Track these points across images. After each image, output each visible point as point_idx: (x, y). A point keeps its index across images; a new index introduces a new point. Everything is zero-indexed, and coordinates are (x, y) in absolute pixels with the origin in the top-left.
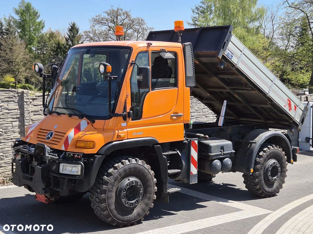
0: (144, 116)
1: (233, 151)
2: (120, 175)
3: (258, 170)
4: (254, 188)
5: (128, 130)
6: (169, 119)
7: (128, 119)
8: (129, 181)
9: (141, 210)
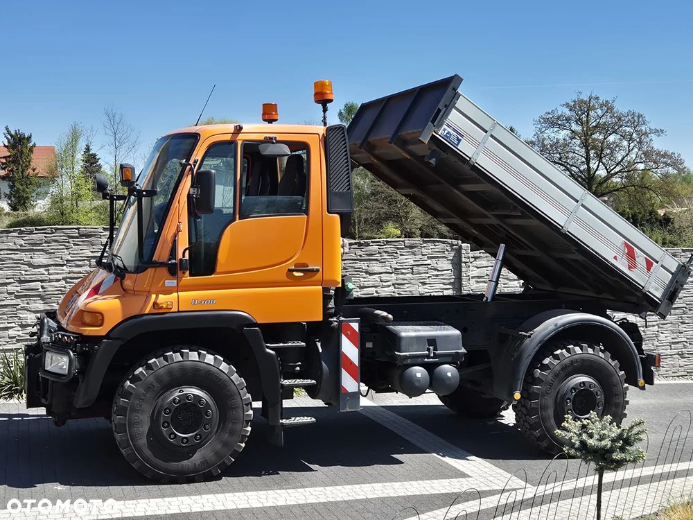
0: (219, 268)
1: (463, 350)
2: (158, 379)
3: (536, 396)
5: (181, 294)
6: (283, 277)
7: (180, 273)
8: (181, 394)
9: (212, 455)
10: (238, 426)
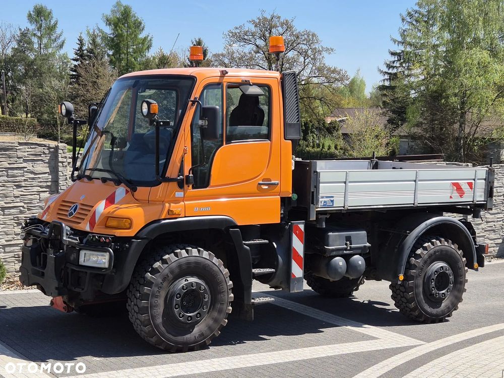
0: (212, 182)
1: (368, 244)
2: (172, 272)
3: (412, 278)
4: (407, 307)
5: (186, 203)
6: (254, 189)
7: (186, 186)
8: (187, 282)
9: (206, 328)
10: (225, 306)
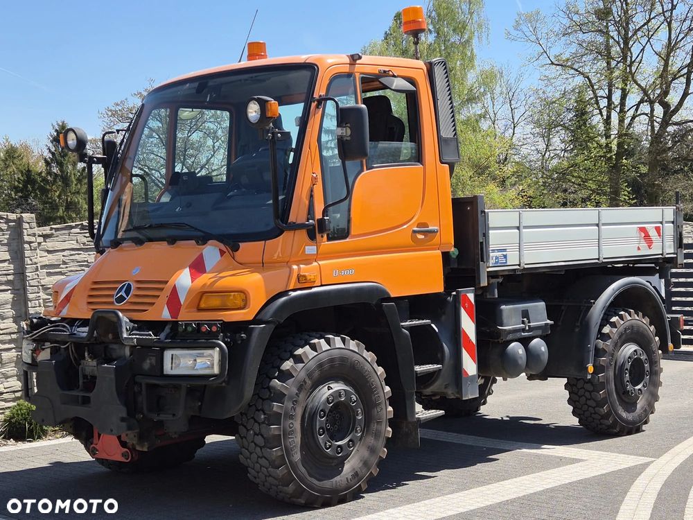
0: (353, 231)
1: (549, 322)
2: (310, 375)
3: (602, 369)
4: (595, 413)
5: (320, 263)
6: (407, 239)
7: (318, 236)
8: (331, 391)
9: (361, 465)
10: (383, 427)
